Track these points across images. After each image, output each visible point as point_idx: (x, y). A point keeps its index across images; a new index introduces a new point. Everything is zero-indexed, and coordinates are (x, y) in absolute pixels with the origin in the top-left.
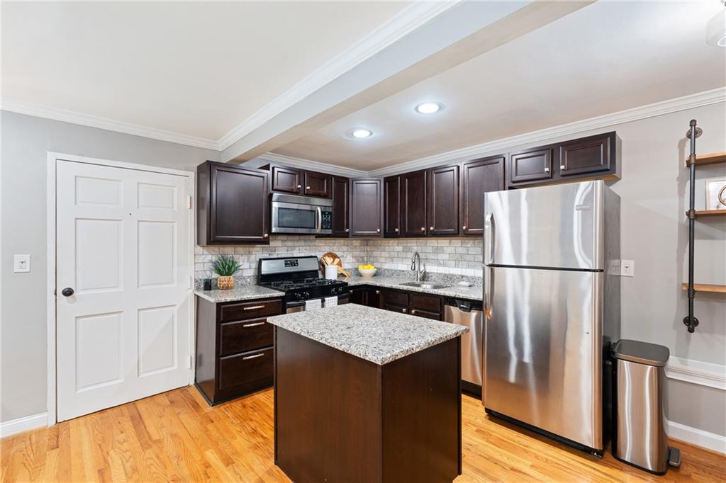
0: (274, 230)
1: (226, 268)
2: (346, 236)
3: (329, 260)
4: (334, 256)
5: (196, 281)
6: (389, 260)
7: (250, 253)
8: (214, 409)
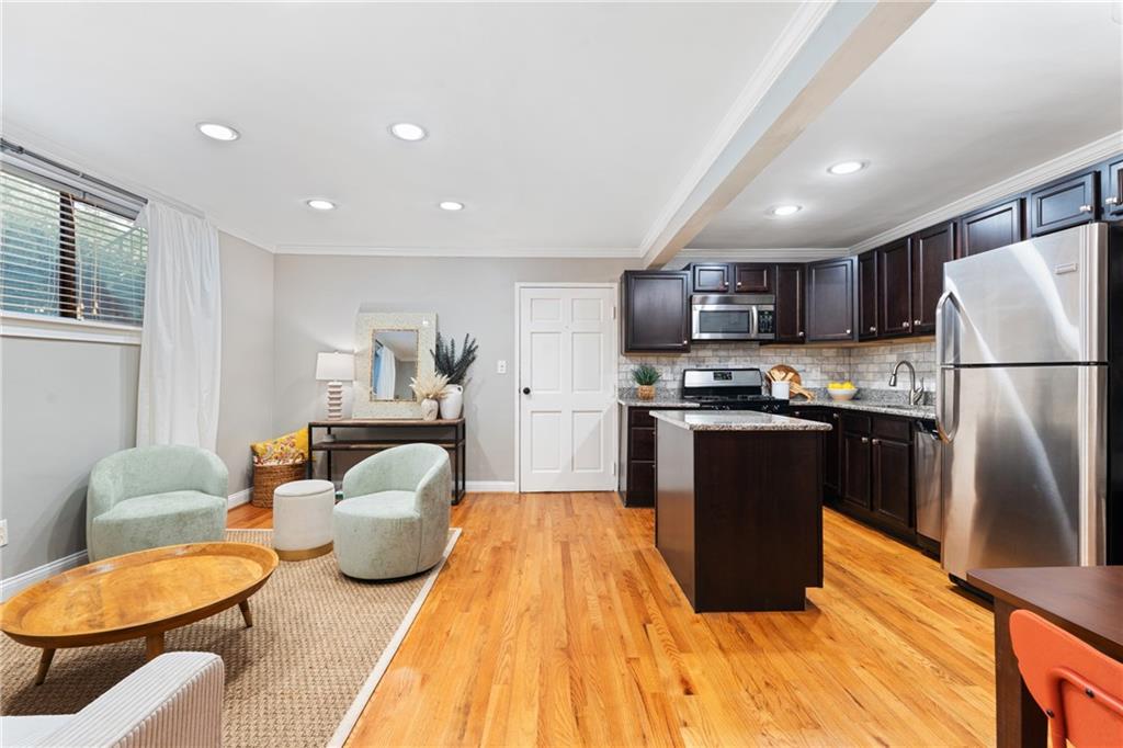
0: (696, 336)
1: (646, 377)
2: (801, 341)
3: (778, 375)
4: (787, 370)
5: (619, 390)
6: (879, 375)
7: (674, 363)
8: (628, 509)
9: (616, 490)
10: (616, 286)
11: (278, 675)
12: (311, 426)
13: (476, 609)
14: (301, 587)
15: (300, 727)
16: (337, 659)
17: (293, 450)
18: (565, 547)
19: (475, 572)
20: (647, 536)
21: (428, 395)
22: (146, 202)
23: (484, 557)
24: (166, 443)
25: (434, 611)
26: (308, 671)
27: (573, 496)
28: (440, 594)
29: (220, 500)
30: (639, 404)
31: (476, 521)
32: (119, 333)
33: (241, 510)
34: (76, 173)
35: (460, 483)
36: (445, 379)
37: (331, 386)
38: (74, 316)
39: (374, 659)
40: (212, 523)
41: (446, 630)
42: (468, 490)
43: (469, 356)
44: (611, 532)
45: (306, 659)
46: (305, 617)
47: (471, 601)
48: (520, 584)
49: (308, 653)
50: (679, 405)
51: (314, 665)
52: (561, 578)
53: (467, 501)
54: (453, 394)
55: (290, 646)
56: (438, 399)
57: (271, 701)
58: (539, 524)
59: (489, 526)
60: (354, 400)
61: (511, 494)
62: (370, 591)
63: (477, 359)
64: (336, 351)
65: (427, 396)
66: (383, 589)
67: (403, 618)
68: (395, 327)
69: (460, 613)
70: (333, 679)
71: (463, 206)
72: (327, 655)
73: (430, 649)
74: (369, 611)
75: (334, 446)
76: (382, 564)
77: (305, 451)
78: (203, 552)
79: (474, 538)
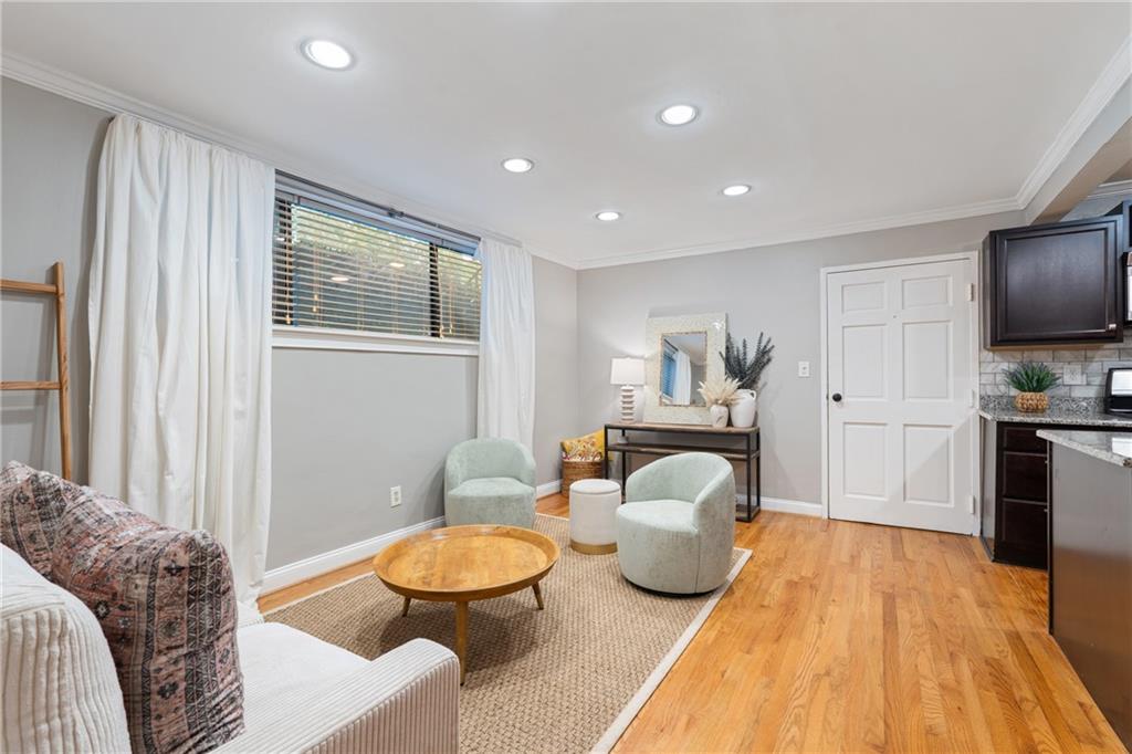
0: (1130, 317)
1: (1033, 381)
5: (982, 398)
7: (1088, 359)
8: (994, 565)
9: (977, 533)
10: (975, 256)
11: (555, 665)
12: (606, 428)
13: (759, 653)
14: (587, 581)
15: (563, 728)
16: (606, 666)
17: (593, 449)
18: (890, 601)
19: (762, 606)
20: (1033, 612)
21: (717, 400)
22: (479, 239)
23: (776, 591)
24: (495, 436)
25: (709, 642)
26: (580, 670)
27: (904, 532)
28: (718, 625)
29: (529, 489)
30: (1017, 419)
31: (770, 545)
32: (463, 347)
33: (553, 498)
34: (434, 225)
35: (754, 499)
36: (736, 383)
37: (625, 391)
38: (438, 336)
39: (640, 678)
40: (524, 508)
41: (721, 669)
42: (763, 507)
43: (763, 357)
44: (966, 593)
45: (580, 657)
46: (586, 613)
47: (754, 640)
48: (819, 636)
49: (583, 651)
50: (1100, 422)
51: (586, 665)
52: (879, 643)
53: (762, 520)
54: (745, 399)
55: (569, 638)
56: (727, 405)
57: (545, 690)
58: (852, 564)
59: (786, 553)
60: (645, 404)
61: (818, 519)
62: (647, 601)
63: (773, 360)
64: (628, 356)
65: (716, 402)
66: (660, 602)
67: (676, 640)
68: (684, 330)
69: (739, 654)
70: (600, 687)
71: (750, 188)
72: (599, 659)
73: (702, 686)
74: (643, 624)
75: (627, 448)
76: (658, 577)
77: (602, 450)
78: (508, 534)
79: (766, 564)
